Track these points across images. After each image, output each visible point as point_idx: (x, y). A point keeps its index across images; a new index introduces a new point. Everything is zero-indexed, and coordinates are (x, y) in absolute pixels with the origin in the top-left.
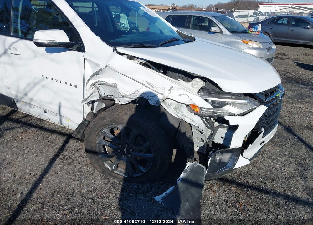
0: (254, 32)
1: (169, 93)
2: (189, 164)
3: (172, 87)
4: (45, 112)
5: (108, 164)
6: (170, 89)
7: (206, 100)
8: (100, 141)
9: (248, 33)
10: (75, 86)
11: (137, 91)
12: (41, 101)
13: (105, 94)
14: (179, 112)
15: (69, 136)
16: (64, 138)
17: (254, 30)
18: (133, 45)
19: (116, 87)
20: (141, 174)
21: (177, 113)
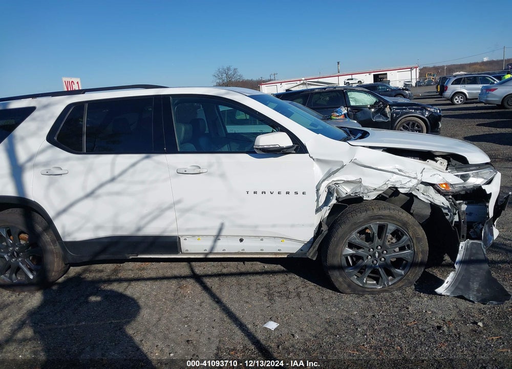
0: (338, 116)
1: (422, 176)
2: (462, 244)
3: (424, 169)
4: (241, 240)
6: (422, 173)
7: (457, 176)
9: (331, 119)
11: (389, 180)
13: (346, 194)
14: (430, 195)
17: (338, 114)
19: (361, 182)
20: (399, 278)
21: (427, 197)
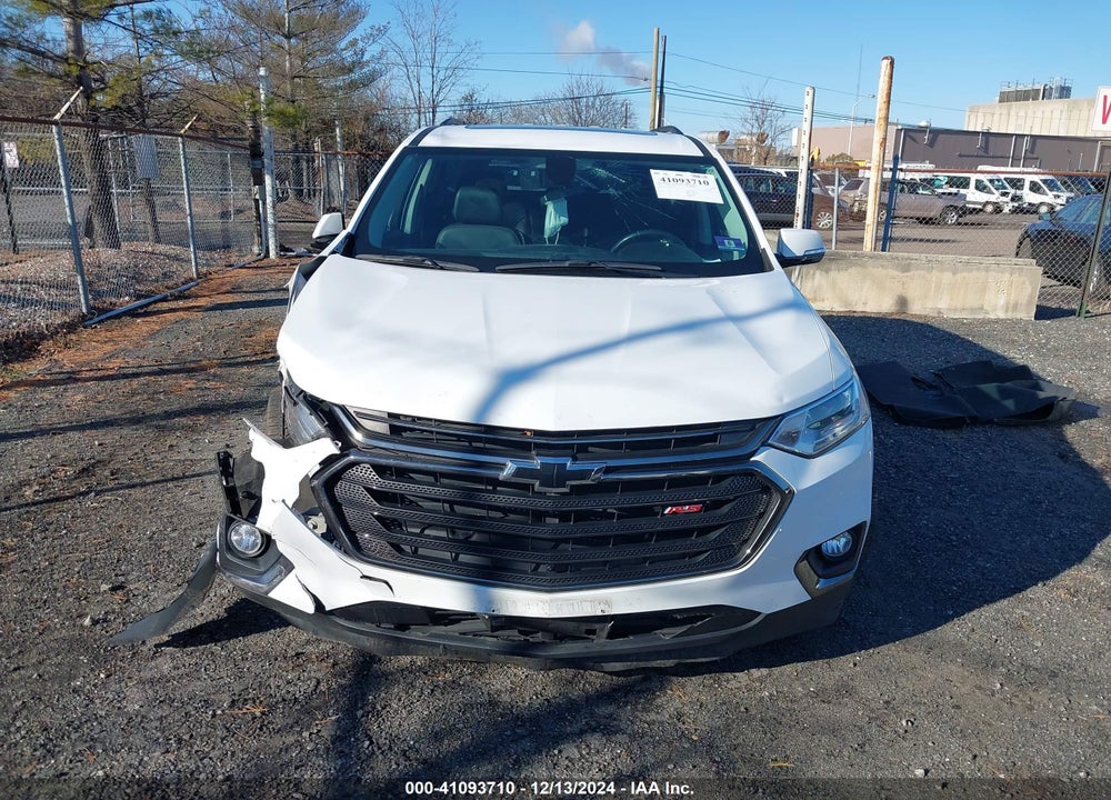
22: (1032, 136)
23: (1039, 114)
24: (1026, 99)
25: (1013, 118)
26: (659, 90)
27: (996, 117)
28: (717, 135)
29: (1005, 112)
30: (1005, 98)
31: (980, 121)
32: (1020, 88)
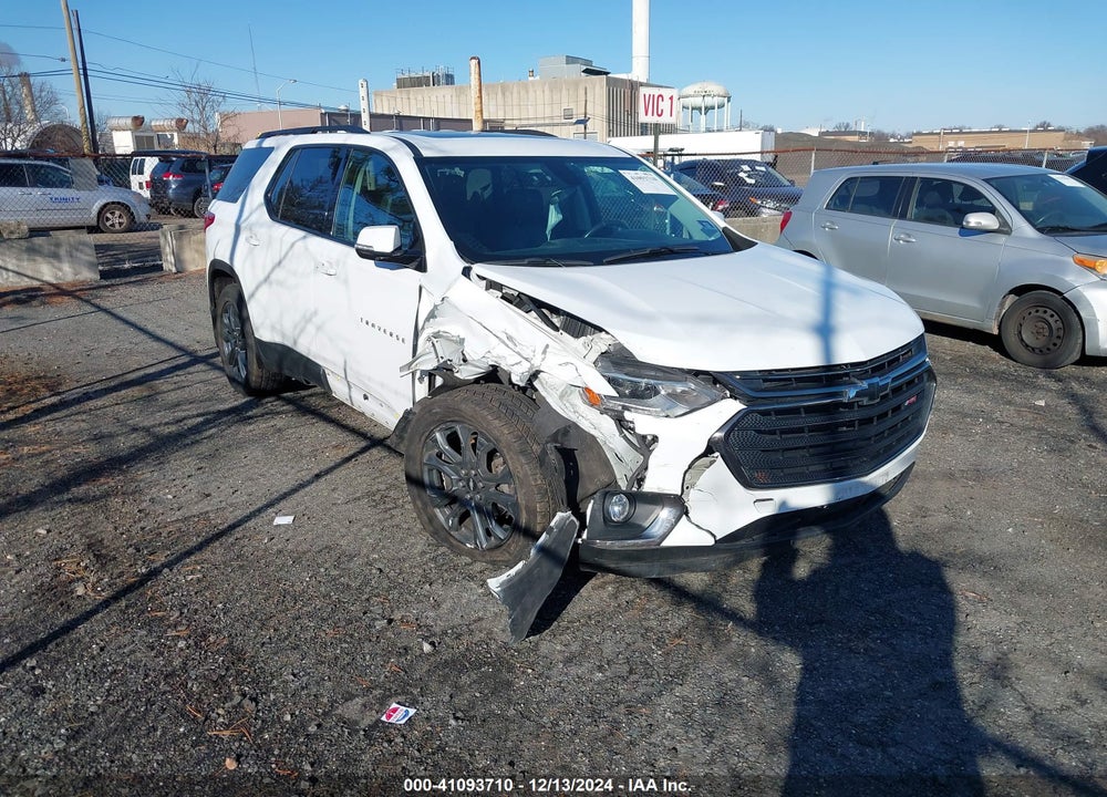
1: (543, 359)
3: (547, 346)
4: (365, 397)
5: (443, 513)
6: (544, 352)
8: (430, 458)
10: (403, 340)
11: (489, 352)
12: (369, 379)
13: (444, 358)
14: (567, 405)
15: (374, 441)
16: (364, 444)
18: (526, 261)
19: (462, 343)
22: (436, 119)
23: (433, 98)
24: (420, 85)
25: (413, 102)
26: (81, 72)
27: (399, 100)
28: (129, 121)
29: (405, 96)
30: (402, 84)
31: (385, 103)
32: (413, 75)
